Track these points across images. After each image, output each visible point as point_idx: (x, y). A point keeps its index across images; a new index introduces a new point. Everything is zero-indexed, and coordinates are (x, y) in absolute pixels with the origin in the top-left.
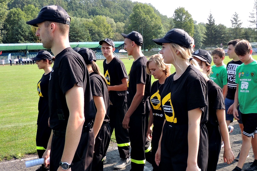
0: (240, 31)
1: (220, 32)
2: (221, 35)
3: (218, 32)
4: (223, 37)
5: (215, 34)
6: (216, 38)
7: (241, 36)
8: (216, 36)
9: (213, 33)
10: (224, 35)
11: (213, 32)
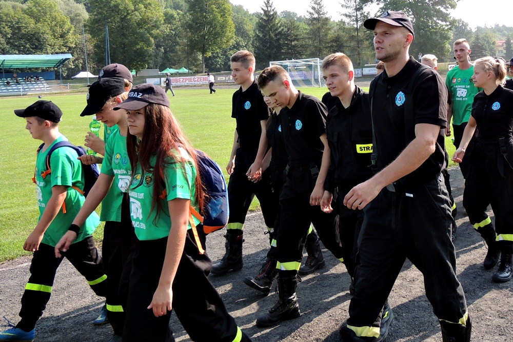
0: (326, 35)
1: (288, 35)
2: (291, 41)
3: (282, 35)
4: (295, 46)
5: (278, 40)
6: (279, 47)
7: (328, 43)
8: (280, 45)
9: (272, 39)
10: (296, 42)
11: (272, 35)
